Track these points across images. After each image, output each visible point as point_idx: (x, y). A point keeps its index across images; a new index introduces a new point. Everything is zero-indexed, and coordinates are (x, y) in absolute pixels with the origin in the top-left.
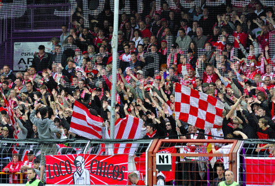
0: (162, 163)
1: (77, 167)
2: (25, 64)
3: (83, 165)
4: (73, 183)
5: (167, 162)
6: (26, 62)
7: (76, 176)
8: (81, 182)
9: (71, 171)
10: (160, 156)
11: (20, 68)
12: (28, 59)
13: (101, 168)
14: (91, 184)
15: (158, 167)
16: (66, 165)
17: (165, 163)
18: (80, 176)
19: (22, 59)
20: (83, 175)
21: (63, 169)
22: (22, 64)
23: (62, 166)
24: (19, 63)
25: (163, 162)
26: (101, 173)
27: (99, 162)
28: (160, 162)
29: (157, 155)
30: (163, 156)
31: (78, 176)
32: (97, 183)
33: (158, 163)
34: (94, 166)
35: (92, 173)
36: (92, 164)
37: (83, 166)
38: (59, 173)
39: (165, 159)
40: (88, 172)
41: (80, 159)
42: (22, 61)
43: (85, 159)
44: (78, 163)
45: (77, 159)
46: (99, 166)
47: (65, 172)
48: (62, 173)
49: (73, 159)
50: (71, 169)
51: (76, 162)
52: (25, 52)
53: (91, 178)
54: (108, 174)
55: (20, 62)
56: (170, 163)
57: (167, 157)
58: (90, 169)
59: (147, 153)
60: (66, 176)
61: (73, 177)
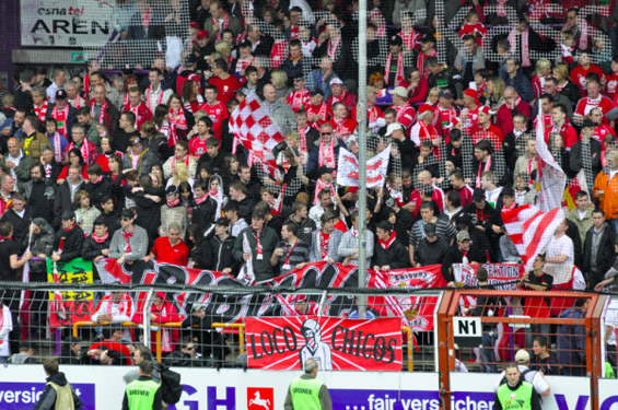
0: (464, 334)
1: (307, 340)
3: (317, 335)
4: (300, 366)
5: (474, 332)
7: (306, 355)
9: (295, 346)
10: (460, 322)
11: (35, 40)
12: (55, 22)
13: (352, 342)
14: (334, 368)
15: (458, 340)
16: (286, 335)
17: (471, 334)
18: (313, 354)
19: (40, 21)
20: (319, 353)
21: (280, 341)
22: (41, 33)
23: (278, 337)
24: (34, 30)
25: (467, 332)
26: (351, 349)
27: (347, 330)
28: (461, 332)
29: (456, 320)
30: (466, 322)
31: (309, 355)
32: (345, 367)
33: (456, 333)
34: (340, 336)
35: (335, 349)
36: (334, 334)
37: (318, 338)
38: (272, 348)
39: (470, 328)
40: (328, 348)
41: (310, 324)
42: (40, 26)
43: (321, 324)
44: (308, 332)
45: (305, 325)
46: (348, 338)
47: (283, 348)
48: (277, 348)
49: (298, 324)
50: (295, 342)
51: (304, 330)
52: (45, 6)
53: (333, 358)
54: (365, 351)
55: (36, 28)
56: (479, 333)
57: (473, 324)
58: (332, 341)
59: (435, 316)
60: (286, 354)
61: (300, 357)
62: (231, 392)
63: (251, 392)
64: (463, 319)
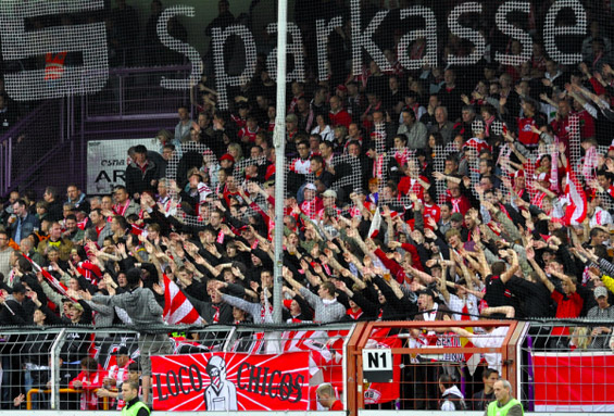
0: (374, 368)
1: (212, 378)
2: (109, 180)
4: (205, 408)
5: (385, 365)
6: (112, 179)
7: (211, 395)
8: (220, 406)
9: (201, 386)
10: (370, 355)
11: (98, 189)
12: (115, 172)
13: (258, 380)
14: (240, 409)
15: (367, 374)
16: (191, 374)
17: (381, 368)
18: (218, 394)
19: (103, 172)
20: (224, 393)
21: (186, 381)
22: (103, 182)
23: (183, 377)
24: (97, 181)
25: (377, 365)
26: (257, 388)
27: (253, 367)
28: (370, 366)
29: (365, 353)
30: (376, 354)
31: (214, 395)
32: (251, 407)
33: (366, 367)
34: (245, 374)
35: (240, 389)
36: (240, 372)
37: (223, 376)
38: (177, 389)
39: (380, 360)
40: (233, 387)
41: (216, 361)
42: (103, 176)
44: (213, 370)
45: (212, 363)
46: (254, 374)
47: (188, 388)
48: (183, 388)
49: (203, 362)
50: (201, 382)
51: (209, 367)
52: (108, 158)
53: (238, 397)
54: (271, 389)
55: (99, 178)
56: (389, 367)
57: (384, 356)
58: (237, 380)
59: (344, 349)
60: (190, 395)
61: (204, 398)
64: (373, 352)
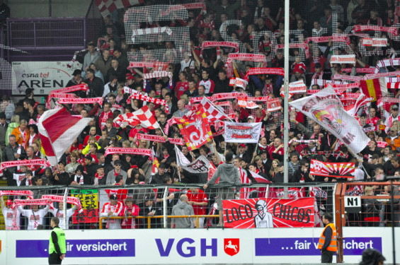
0: (350, 206)
1: (259, 211)
2: (27, 86)
3: (265, 208)
4: (255, 226)
5: (357, 204)
6: (30, 85)
7: (258, 220)
8: (263, 225)
9: (252, 215)
10: (349, 199)
11: (20, 92)
13: (285, 212)
14: (275, 226)
15: (346, 209)
16: (246, 209)
17: (354, 205)
18: (262, 219)
19: (23, 81)
21: (243, 212)
22: (23, 87)
23: (241, 210)
24: (19, 86)
25: (352, 204)
26: (284, 216)
27: (282, 205)
28: (348, 205)
29: (346, 198)
30: (352, 199)
31: (260, 220)
32: (281, 226)
33: (346, 205)
34: (278, 209)
35: (275, 216)
36: (275, 208)
37: (265, 210)
38: (238, 217)
39: (354, 202)
40: (271, 216)
41: (261, 202)
42: (23, 83)
43: (267, 203)
44: (259, 207)
45: (258, 203)
46: (283, 210)
47: (245, 216)
48: (241, 217)
49: (253, 203)
50: (252, 213)
51: (257, 206)
52: (26, 73)
53: (274, 221)
54: (292, 216)
55: (21, 85)
56: (359, 205)
57: (356, 200)
58: (273, 212)
59: (334, 196)
60: (246, 220)
61: (254, 221)
62: (214, 241)
63: (226, 241)
64: (350, 198)
